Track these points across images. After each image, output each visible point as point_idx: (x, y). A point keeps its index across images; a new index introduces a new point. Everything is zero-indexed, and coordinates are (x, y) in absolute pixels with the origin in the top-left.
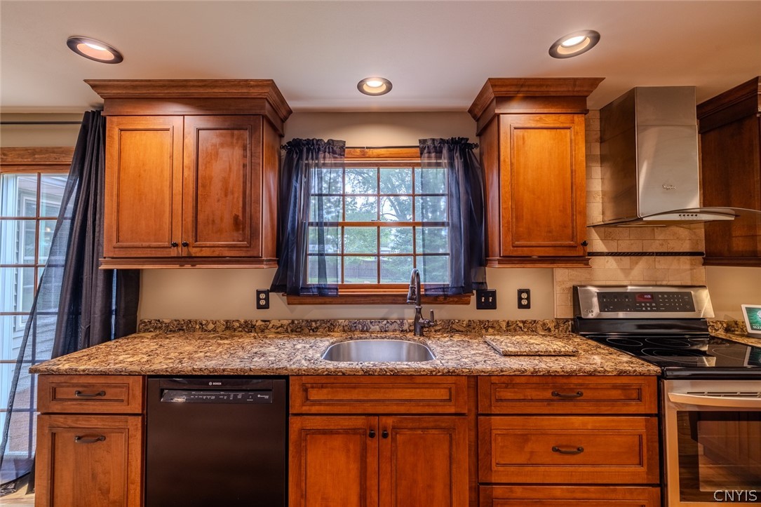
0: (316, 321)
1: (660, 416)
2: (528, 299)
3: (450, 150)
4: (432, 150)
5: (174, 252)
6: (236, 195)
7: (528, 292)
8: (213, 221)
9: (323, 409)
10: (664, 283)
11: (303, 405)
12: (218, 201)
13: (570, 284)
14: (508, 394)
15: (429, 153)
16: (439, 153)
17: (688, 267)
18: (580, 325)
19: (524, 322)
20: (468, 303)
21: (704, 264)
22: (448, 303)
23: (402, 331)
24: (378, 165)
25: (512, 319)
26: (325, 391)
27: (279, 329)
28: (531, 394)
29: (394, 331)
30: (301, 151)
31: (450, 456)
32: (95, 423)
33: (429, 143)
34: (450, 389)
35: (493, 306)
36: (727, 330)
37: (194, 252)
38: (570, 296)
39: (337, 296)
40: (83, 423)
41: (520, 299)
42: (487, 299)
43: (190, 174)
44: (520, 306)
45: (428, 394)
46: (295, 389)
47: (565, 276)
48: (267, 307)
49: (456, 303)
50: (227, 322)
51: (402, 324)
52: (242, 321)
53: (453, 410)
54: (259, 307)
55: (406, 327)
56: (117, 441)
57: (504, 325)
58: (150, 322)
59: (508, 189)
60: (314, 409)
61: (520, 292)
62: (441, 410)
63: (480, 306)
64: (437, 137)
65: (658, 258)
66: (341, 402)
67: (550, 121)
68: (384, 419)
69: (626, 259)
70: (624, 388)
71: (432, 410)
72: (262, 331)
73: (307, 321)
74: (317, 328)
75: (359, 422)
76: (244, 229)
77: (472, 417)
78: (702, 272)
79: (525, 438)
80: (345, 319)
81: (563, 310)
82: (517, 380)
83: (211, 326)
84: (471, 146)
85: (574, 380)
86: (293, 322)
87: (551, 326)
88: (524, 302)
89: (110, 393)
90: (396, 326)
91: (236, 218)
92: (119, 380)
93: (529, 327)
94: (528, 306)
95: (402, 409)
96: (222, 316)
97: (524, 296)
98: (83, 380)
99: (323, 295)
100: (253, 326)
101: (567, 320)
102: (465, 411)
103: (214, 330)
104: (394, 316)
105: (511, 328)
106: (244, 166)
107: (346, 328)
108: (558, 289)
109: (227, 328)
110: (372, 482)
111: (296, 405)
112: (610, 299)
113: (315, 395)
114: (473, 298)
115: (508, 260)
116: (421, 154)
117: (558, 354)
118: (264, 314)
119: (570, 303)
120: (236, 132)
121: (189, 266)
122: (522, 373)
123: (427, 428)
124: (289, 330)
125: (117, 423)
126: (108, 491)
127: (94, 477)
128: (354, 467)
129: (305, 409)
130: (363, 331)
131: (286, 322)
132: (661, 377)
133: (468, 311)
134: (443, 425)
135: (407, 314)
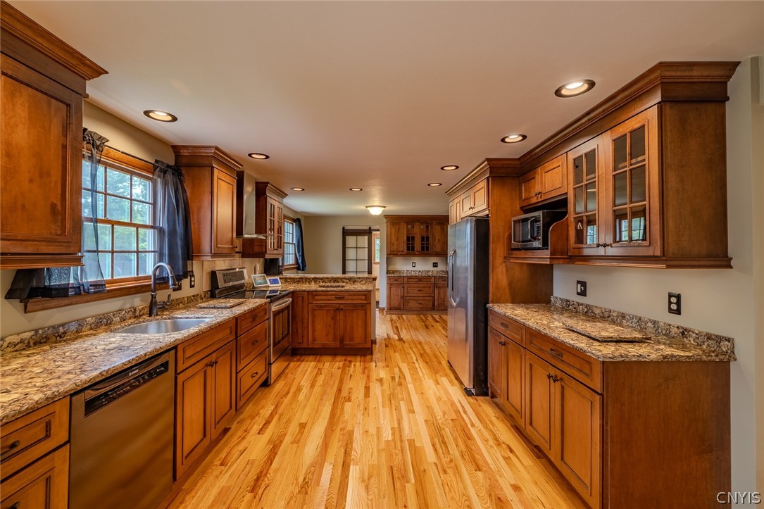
0: (63, 325)
3: (173, 174)
4: (161, 169)
7: (194, 276)
9: (192, 361)
11: (183, 363)
13: (210, 270)
15: (159, 172)
16: (165, 172)
19: (193, 296)
21: (242, 257)
23: (135, 317)
25: (186, 296)
26: (192, 348)
27: (17, 347)
29: (130, 318)
33: (160, 164)
35: (180, 288)
41: (191, 281)
44: (191, 286)
45: (225, 333)
47: (208, 265)
49: (165, 288)
51: (135, 310)
53: (232, 338)
55: (137, 313)
57: (186, 300)
59: (216, 214)
60: (188, 364)
61: (190, 277)
62: (229, 340)
63: (175, 289)
64: (165, 161)
66: (198, 354)
73: (53, 327)
74: (65, 333)
76: (63, 220)
77: (235, 340)
78: (241, 261)
80: (92, 317)
81: (207, 286)
84: (181, 175)
85: (257, 310)
86: (36, 333)
87: (203, 296)
88: (193, 283)
90: (131, 314)
91: (53, 206)
93: (195, 298)
94: (194, 286)
101: (208, 291)
104: (128, 306)
105: (189, 300)
106: (64, 147)
107: (93, 326)
108: (204, 274)
110: (208, 398)
111: (181, 365)
112: (227, 277)
113: (188, 354)
115: (214, 256)
119: (208, 282)
123: (224, 353)
124: (32, 344)
129: (184, 366)
131: (26, 335)
132: (270, 303)
134: (230, 347)
135: (139, 302)
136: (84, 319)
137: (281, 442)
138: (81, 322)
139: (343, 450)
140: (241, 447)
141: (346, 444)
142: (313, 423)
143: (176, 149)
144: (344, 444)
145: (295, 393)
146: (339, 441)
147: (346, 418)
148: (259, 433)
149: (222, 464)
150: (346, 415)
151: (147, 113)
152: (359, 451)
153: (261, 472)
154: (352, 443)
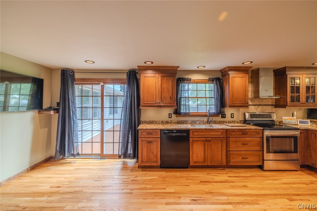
0: (183, 121)
1: (263, 137)
2: (233, 116)
3: (216, 80)
4: (211, 80)
5: (157, 105)
6: (170, 92)
7: (233, 114)
8: (165, 98)
9: (197, 136)
10: (265, 112)
11: (193, 135)
12: (166, 93)
13: (243, 112)
14: (233, 133)
15: (211, 81)
16: (213, 81)
17: (271, 108)
18: (245, 122)
19: (232, 121)
20: (219, 117)
22: (214, 117)
23: (204, 123)
24: (197, 83)
25: (230, 120)
26: (197, 133)
27: (175, 123)
28: (237, 133)
29: (202, 123)
30: (181, 81)
31: (222, 146)
32: (151, 139)
33: (211, 79)
34: (222, 132)
35: (225, 117)
36: (279, 123)
37: (161, 104)
38: (243, 115)
39: (190, 115)
40: (149, 139)
41: (231, 116)
42: (223, 116)
43: (160, 87)
44: (231, 117)
45: (218, 133)
46: (191, 132)
47: (242, 110)
48: (171, 117)
49: (216, 117)
50: (162, 121)
51: (204, 121)
52: (166, 121)
53: (222, 137)
54: (169, 118)
55: (205, 122)
56: (155, 143)
57: (228, 122)
58: (143, 121)
59: (231, 91)
60: (195, 136)
61: (231, 114)
62: (220, 137)
63: (222, 117)
64: (213, 77)
65: (264, 106)
66: (200, 135)
67: (240, 75)
68: (209, 138)
69: (257, 106)
70: (256, 132)
71: (218, 136)
72: (170, 123)
73: (181, 121)
74: (183, 123)
75: (204, 139)
76: (172, 99)
77: (226, 138)
78: (274, 109)
79: (236, 142)
80: (191, 120)
81: (242, 118)
82: (235, 131)
83: (158, 122)
84: (221, 79)
85: (247, 131)
86: (178, 121)
87: (239, 122)
88: (232, 116)
89: (154, 133)
90: (202, 122)
91: (170, 97)
92: (156, 131)
93: (234, 122)
94: (233, 117)
95: (212, 136)
96: (161, 120)
97: (232, 115)
98: (148, 131)
99: (186, 115)
100: (168, 122)
101: (242, 121)
102: (225, 137)
103: (159, 123)
104: (202, 120)
105: (229, 122)
106: (172, 85)
107: (191, 123)
108: (240, 113)
109: (162, 123)
110: (206, 151)
111: (191, 135)
112: (252, 116)
113: (195, 134)
114: (220, 115)
115: (231, 106)
116: (209, 81)
117: (242, 126)
118: (170, 119)
119: (243, 117)
120: (170, 77)
121: (160, 108)
122: (236, 129)
123: (217, 140)
124: (177, 123)
125: (155, 139)
126: (154, 153)
127: (151, 150)
128: (203, 148)
129: (193, 136)
130: (194, 123)
131: (176, 121)
132: (263, 130)
133: (219, 119)
134: (221, 139)
135: (205, 119)
136: (188, 121)
137: (228, 183)
138: (187, 121)
139: (240, 202)
140: (218, 175)
141: (245, 203)
142: (251, 189)
143: (220, 71)
144: (245, 202)
145: (270, 179)
146: (245, 199)
147: (269, 200)
148: (228, 176)
149: (207, 174)
150: (272, 200)
151: (198, 67)
152: (243, 208)
153: (210, 182)
154: (248, 204)
